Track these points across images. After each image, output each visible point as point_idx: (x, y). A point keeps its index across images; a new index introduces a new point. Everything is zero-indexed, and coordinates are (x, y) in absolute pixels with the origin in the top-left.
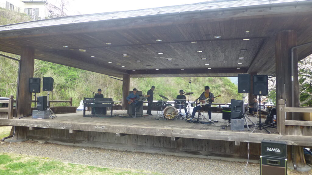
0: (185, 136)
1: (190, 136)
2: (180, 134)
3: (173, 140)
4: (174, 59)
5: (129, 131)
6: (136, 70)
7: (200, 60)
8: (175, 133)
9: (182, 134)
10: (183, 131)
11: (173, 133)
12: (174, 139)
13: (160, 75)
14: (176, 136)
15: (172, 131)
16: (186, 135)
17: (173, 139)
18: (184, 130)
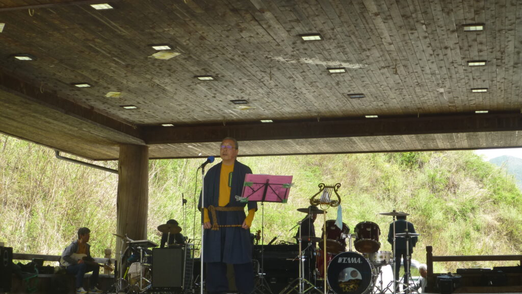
4: (357, 66)
6: (177, 125)
7: (461, 69)
13: (275, 145)
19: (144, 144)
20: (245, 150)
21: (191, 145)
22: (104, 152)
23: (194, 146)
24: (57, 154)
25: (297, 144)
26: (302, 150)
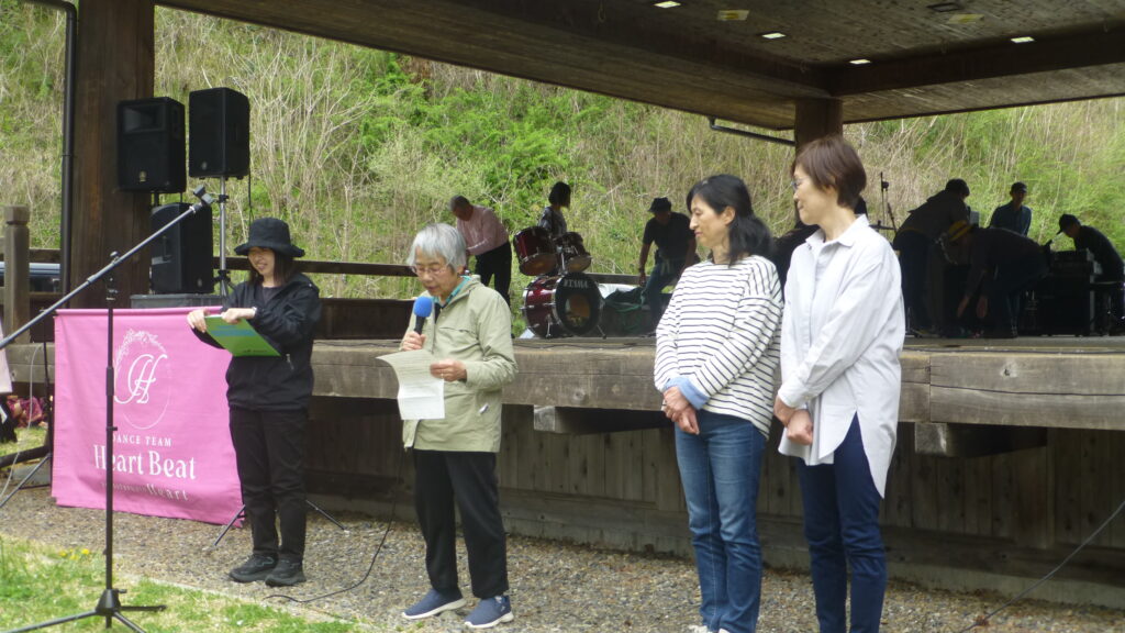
0: (1037, 409)
1: (1073, 412)
2: (984, 395)
3: (929, 449)
5: (615, 389)
6: (876, 61)
8: (946, 392)
9: (1008, 400)
10: (1014, 374)
11: (932, 392)
12: (943, 442)
13: (1052, 82)
14: (956, 419)
15: (921, 373)
16: (1041, 400)
17: (934, 438)
18: (1022, 364)
19: (828, 96)
20: (1006, 96)
21: (908, 92)
22: (781, 115)
23: (912, 93)
24: (712, 122)
25: (1089, 76)
26: (1108, 87)
